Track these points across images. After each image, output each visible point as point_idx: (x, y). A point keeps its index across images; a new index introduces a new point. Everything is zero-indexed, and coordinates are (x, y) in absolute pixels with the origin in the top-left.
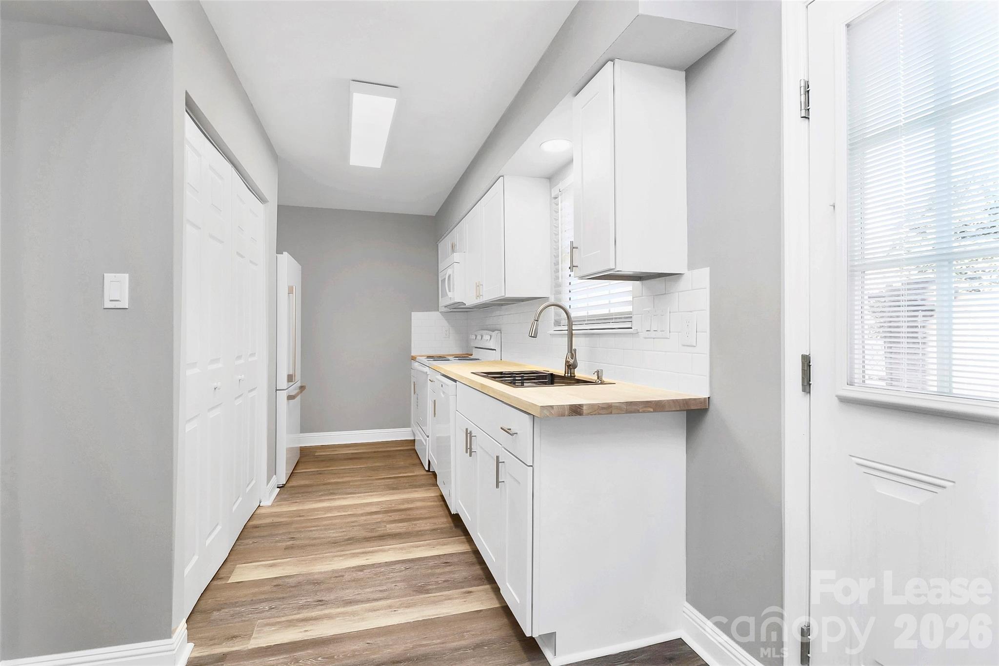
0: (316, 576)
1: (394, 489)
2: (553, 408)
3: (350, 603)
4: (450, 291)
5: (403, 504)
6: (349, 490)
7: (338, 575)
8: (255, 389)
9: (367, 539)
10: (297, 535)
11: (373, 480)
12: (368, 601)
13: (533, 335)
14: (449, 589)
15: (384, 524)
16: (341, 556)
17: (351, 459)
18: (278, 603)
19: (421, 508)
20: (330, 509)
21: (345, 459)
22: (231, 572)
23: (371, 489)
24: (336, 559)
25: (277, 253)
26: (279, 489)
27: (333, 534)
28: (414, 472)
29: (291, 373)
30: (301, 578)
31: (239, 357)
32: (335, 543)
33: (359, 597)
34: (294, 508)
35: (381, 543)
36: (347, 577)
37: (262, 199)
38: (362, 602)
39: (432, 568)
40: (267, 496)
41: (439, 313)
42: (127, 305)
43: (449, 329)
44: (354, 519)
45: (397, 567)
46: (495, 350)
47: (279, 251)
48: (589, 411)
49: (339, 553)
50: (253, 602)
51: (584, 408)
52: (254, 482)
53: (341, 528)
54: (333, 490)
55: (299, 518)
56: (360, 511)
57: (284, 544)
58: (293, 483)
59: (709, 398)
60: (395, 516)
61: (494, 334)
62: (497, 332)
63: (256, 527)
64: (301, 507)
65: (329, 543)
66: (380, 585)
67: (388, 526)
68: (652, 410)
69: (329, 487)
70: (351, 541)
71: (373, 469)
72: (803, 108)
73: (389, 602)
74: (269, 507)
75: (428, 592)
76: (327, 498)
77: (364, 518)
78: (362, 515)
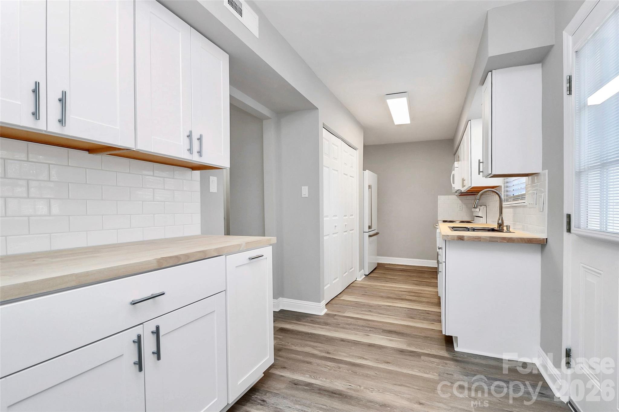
0: (371, 304)
1: (417, 285)
2: (449, 236)
3: (381, 314)
4: (453, 183)
5: (419, 291)
6: (396, 282)
7: (379, 306)
8: (353, 230)
9: (395, 298)
10: (368, 292)
11: (409, 280)
12: (388, 315)
13: (475, 207)
14: (424, 320)
15: (406, 296)
16: (382, 301)
17: (401, 271)
18: (355, 308)
19: (427, 294)
20: (384, 286)
21: (399, 270)
22: (342, 297)
23: (406, 283)
24: (381, 301)
25: (363, 170)
26: (365, 276)
27: (382, 294)
28: (431, 280)
29: (370, 225)
30: (365, 303)
31: (345, 216)
32: (382, 297)
33: (385, 313)
34: (369, 283)
35: (402, 301)
36: (383, 307)
37: (355, 149)
38: (385, 315)
39: (420, 313)
40: (360, 278)
41: (455, 196)
42: (307, 195)
43: (462, 205)
44: (393, 291)
45: (405, 309)
46: (482, 217)
47: (364, 170)
48: (467, 239)
49: (382, 300)
50: (347, 305)
51: (465, 237)
52: (353, 269)
53: (386, 293)
54: (387, 280)
55: (370, 287)
56: (397, 289)
57: (362, 293)
58: (371, 275)
59: (547, 239)
60: (413, 294)
61: (482, 208)
62: (483, 207)
63: (353, 286)
64: (372, 284)
65: (380, 296)
66: (395, 312)
67: (407, 296)
68: (506, 242)
69: (387, 279)
70: (389, 298)
71: (410, 276)
72: (568, 90)
73: (396, 317)
74: (360, 281)
75: (414, 319)
76: (384, 282)
77: (398, 292)
78: (397, 291)
